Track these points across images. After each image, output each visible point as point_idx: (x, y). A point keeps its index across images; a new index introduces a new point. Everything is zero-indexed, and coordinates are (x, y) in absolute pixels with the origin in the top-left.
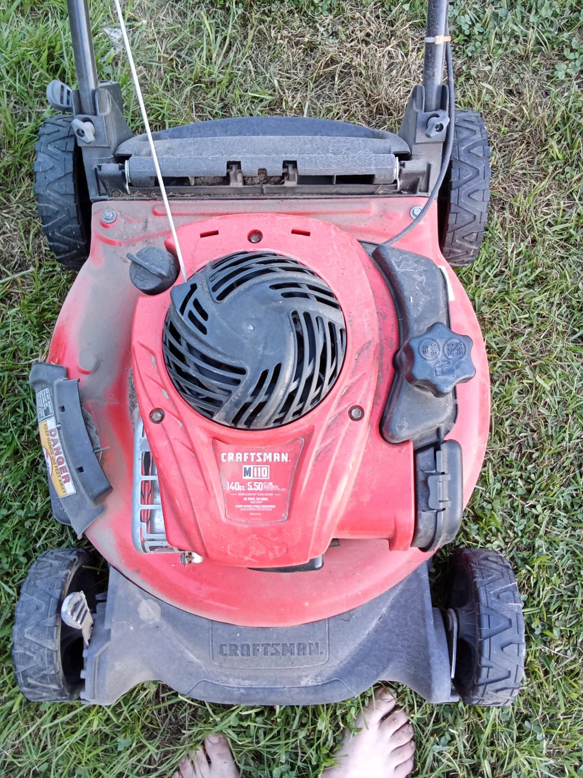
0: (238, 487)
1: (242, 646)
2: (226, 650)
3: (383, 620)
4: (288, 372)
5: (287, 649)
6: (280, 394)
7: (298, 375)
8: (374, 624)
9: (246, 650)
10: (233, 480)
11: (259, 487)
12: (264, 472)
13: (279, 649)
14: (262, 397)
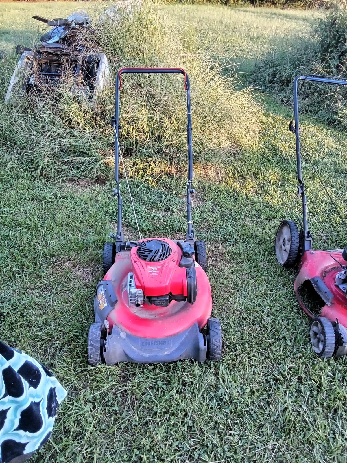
0: (151, 272)
1: (148, 342)
2: (144, 344)
3: (187, 336)
4: (161, 251)
5: (161, 343)
6: (159, 254)
7: (162, 251)
8: (184, 337)
9: (149, 343)
10: (150, 271)
11: (155, 271)
12: (156, 269)
13: (158, 343)
14: (156, 254)
